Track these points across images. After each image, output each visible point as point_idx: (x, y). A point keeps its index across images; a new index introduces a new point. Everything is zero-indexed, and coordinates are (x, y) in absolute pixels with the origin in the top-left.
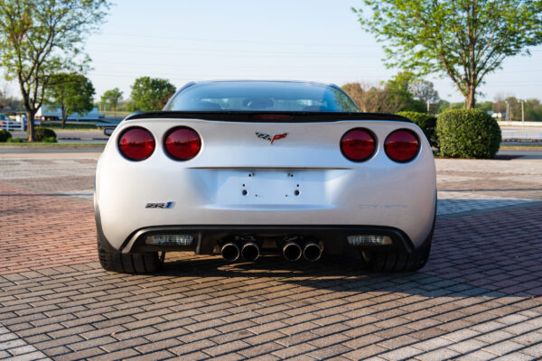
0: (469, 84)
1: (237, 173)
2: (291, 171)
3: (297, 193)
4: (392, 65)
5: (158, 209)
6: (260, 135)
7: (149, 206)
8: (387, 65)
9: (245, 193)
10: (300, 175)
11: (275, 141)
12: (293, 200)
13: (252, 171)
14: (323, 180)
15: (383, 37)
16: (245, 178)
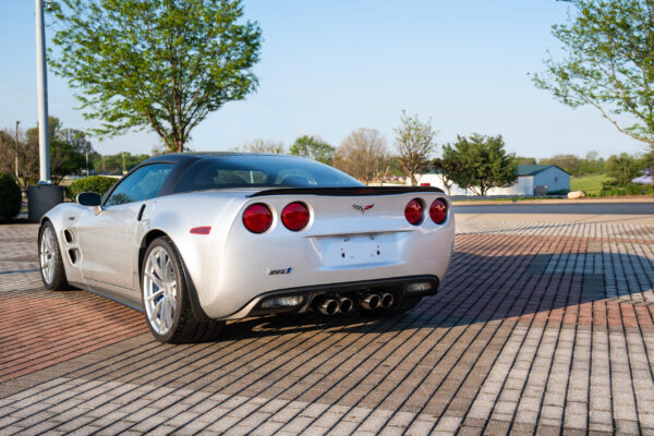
0: (178, 140)
1: (336, 240)
2: (372, 235)
3: (378, 253)
4: (92, 116)
5: (280, 275)
6: (356, 207)
7: (272, 273)
8: (85, 115)
9: (343, 255)
10: (379, 237)
11: (366, 211)
12: (377, 259)
13: (346, 237)
14: (395, 241)
15: (76, 83)
16: (341, 244)
